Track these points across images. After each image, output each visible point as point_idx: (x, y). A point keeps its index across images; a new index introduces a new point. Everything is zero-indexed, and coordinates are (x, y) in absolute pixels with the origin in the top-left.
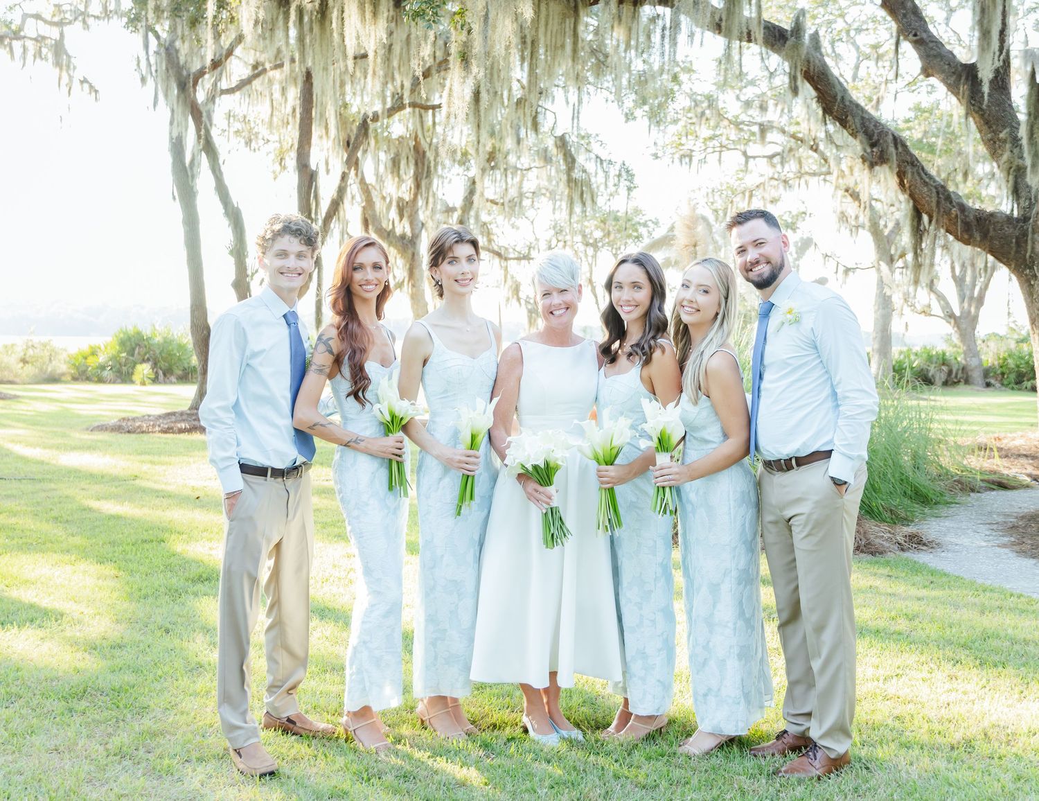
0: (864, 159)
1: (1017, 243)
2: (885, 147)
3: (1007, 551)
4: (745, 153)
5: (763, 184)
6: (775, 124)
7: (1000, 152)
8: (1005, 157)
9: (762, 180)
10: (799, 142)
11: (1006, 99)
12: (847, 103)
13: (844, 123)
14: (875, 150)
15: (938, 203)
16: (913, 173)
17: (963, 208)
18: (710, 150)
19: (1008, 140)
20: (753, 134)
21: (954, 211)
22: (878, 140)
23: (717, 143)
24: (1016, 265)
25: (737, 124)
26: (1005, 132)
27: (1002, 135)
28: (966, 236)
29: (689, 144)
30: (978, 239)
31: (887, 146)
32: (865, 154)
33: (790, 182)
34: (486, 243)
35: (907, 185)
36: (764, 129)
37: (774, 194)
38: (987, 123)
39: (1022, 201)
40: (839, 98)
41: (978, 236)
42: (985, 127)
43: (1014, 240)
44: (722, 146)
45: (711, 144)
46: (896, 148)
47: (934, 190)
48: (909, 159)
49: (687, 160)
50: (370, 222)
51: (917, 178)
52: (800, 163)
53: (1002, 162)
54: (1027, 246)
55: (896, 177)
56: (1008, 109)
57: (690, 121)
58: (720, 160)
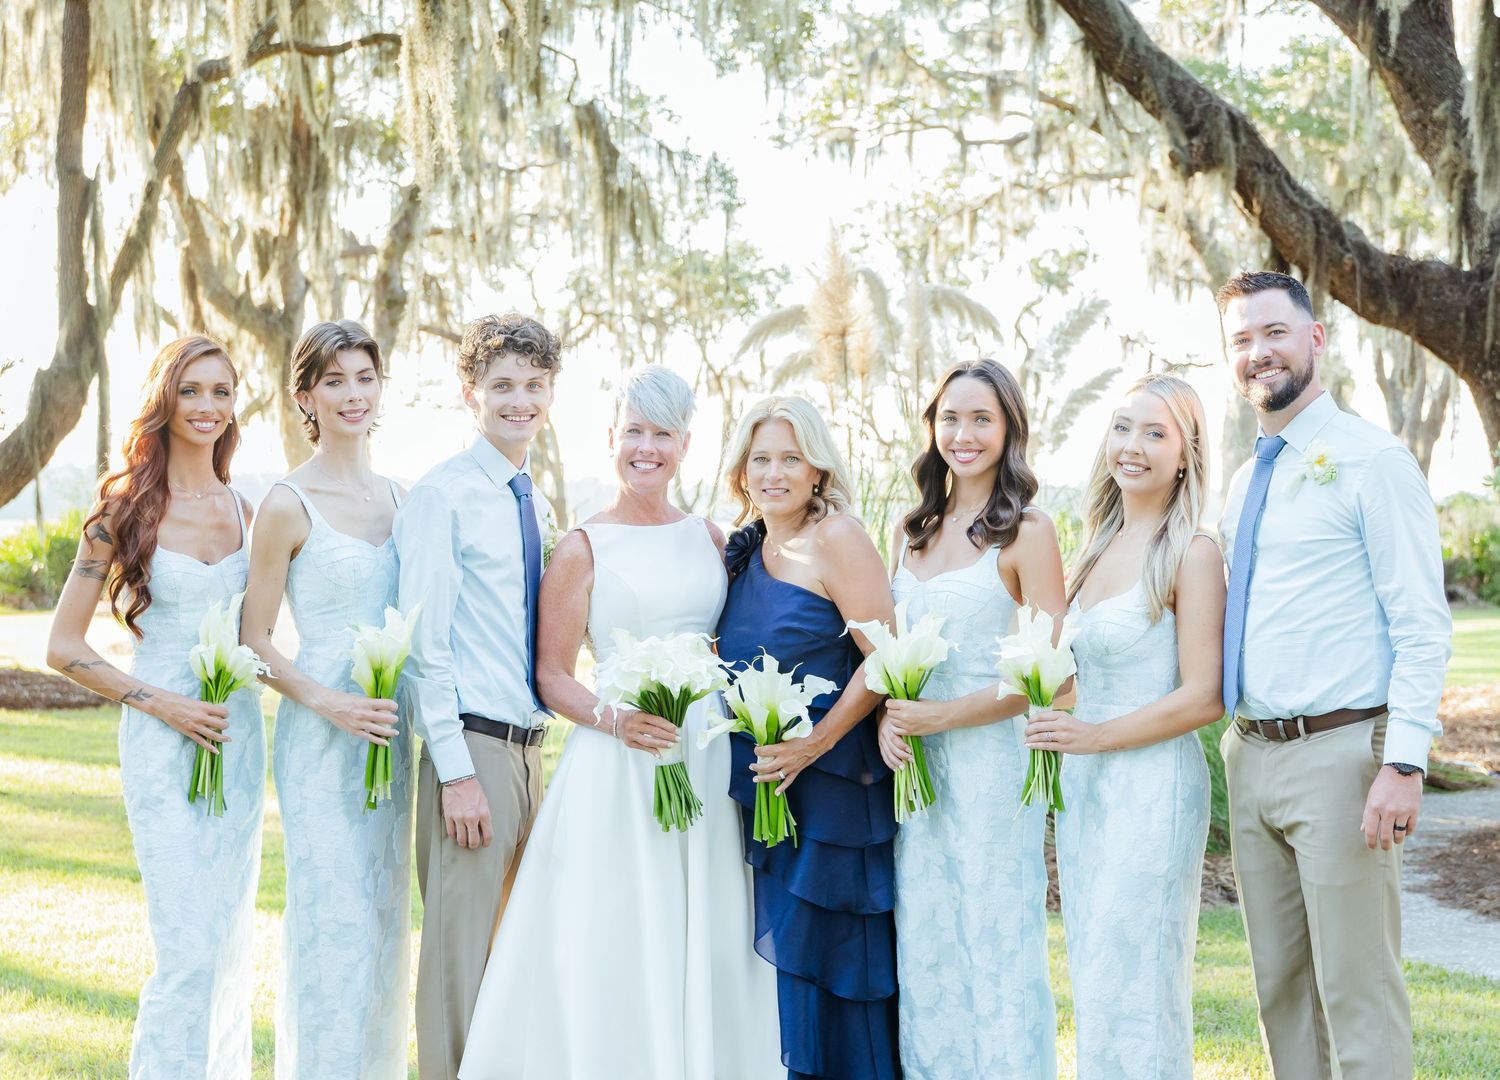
0: (1175, 160)
1: (1470, 320)
2: (1214, 135)
3: (1421, 897)
4: (959, 136)
5: (1000, 195)
6: (1019, 78)
7: (1435, 144)
8: (1446, 153)
9: (995, 188)
10: (1068, 113)
11: (1444, 44)
12: (1142, 52)
13: (1135, 90)
14: (1195, 141)
15: (1318, 243)
16: (1269, 186)
17: (1365, 252)
18: (889, 129)
19: (1450, 123)
20: (975, 96)
21: (1349, 259)
22: (1201, 123)
23: (902, 114)
24: (1468, 362)
25: (941, 77)
26: (1443, 106)
27: (1438, 113)
28: (1372, 308)
29: (849, 117)
30: (1395, 312)
31: (1219, 136)
32: (1178, 150)
33: (1053, 192)
34: (436, 319)
35: (1257, 209)
36: (996, 88)
37: (1019, 214)
38: (1410, 88)
39: (1476, 240)
40: (1126, 41)
41: (1394, 307)
42: (1407, 97)
43: (1462, 315)
44: (913, 121)
45: (891, 116)
46: (1236, 138)
47: (1310, 219)
48: (1260, 159)
49: (844, 148)
50: (199, 278)
51: (1278, 196)
52: (1071, 154)
53: (1440, 163)
54: (1485, 325)
55: (1235, 195)
56: (1448, 62)
57: (849, 71)
58: (909, 149)
